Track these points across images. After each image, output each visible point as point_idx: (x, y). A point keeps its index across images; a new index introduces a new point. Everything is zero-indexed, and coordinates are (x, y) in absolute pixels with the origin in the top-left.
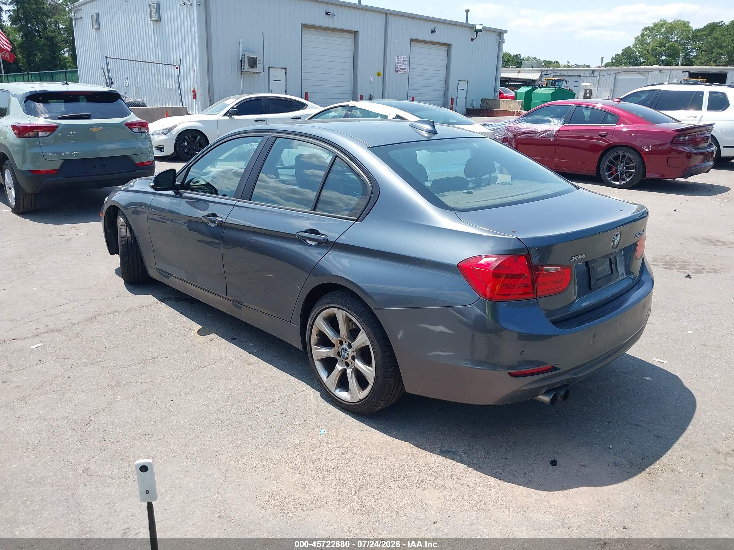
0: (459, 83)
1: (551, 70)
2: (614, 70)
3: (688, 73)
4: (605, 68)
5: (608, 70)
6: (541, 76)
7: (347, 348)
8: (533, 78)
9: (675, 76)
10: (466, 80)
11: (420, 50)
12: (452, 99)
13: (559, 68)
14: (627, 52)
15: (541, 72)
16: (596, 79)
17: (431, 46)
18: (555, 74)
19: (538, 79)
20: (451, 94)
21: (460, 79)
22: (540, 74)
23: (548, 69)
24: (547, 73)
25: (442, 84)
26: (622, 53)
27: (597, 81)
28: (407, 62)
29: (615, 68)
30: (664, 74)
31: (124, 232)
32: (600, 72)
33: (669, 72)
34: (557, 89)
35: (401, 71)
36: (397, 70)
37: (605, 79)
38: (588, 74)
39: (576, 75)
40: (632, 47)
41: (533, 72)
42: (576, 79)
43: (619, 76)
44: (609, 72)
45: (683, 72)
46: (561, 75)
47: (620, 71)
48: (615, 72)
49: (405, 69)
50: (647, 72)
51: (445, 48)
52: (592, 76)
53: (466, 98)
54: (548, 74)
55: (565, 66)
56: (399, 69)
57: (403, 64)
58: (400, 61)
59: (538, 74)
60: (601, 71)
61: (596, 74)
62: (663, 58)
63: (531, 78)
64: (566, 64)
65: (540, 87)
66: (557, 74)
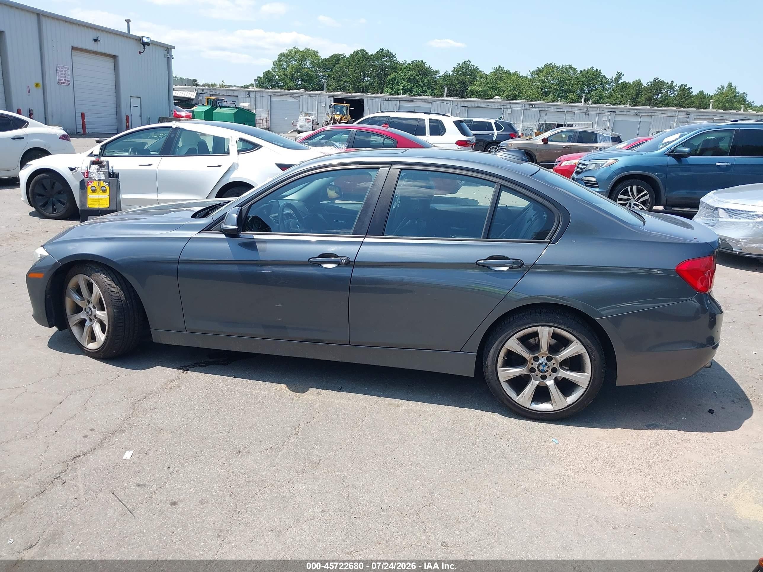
0: (131, 99)
1: (207, 89)
2: (268, 92)
3: (332, 98)
4: (259, 90)
5: (263, 92)
6: (198, 95)
7: (547, 362)
8: (190, 97)
9: (322, 101)
10: (139, 96)
11: (81, 59)
12: (127, 117)
13: (215, 88)
14: (267, 74)
15: (196, 90)
16: (252, 99)
17: (95, 56)
18: (211, 93)
19: (194, 97)
20: (125, 112)
21: (131, 95)
22: (196, 92)
23: (204, 87)
24: (203, 92)
25: (112, 99)
26: (263, 76)
27: (254, 102)
28: (70, 73)
29: (269, 90)
30: (313, 98)
31: (115, 292)
32: (255, 93)
33: (317, 97)
34: (238, 109)
35: (64, 83)
36: (59, 81)
37: (261, 101)
38: (245, 94)
39: (233, 95)
40: (271, 71)
41: (188, 90)
42: (234, 99)
43: (274, 99)
44: (264, 93)
45: (328, 97)
46: (218, 94)
47: (274, 94)
48: (269, 94)
49: (68, 81)
50: (298, 96)
51: (111, 60)
52: (248, 97)
53: (141, 116)
54: (205, 93)
55: (220, 86)
56: (61, 80)
57: (66, 74)
58: (62, 71)
59: (193, 92)
60: (257, 93)
61: (251, 94)
62: (300, 83)
63: (187, 96)
64: (222, 83)
65: (220, 107)
66: (213, 93)
